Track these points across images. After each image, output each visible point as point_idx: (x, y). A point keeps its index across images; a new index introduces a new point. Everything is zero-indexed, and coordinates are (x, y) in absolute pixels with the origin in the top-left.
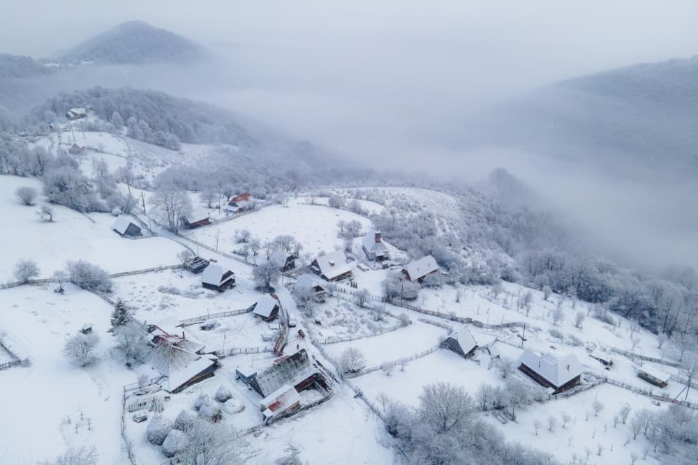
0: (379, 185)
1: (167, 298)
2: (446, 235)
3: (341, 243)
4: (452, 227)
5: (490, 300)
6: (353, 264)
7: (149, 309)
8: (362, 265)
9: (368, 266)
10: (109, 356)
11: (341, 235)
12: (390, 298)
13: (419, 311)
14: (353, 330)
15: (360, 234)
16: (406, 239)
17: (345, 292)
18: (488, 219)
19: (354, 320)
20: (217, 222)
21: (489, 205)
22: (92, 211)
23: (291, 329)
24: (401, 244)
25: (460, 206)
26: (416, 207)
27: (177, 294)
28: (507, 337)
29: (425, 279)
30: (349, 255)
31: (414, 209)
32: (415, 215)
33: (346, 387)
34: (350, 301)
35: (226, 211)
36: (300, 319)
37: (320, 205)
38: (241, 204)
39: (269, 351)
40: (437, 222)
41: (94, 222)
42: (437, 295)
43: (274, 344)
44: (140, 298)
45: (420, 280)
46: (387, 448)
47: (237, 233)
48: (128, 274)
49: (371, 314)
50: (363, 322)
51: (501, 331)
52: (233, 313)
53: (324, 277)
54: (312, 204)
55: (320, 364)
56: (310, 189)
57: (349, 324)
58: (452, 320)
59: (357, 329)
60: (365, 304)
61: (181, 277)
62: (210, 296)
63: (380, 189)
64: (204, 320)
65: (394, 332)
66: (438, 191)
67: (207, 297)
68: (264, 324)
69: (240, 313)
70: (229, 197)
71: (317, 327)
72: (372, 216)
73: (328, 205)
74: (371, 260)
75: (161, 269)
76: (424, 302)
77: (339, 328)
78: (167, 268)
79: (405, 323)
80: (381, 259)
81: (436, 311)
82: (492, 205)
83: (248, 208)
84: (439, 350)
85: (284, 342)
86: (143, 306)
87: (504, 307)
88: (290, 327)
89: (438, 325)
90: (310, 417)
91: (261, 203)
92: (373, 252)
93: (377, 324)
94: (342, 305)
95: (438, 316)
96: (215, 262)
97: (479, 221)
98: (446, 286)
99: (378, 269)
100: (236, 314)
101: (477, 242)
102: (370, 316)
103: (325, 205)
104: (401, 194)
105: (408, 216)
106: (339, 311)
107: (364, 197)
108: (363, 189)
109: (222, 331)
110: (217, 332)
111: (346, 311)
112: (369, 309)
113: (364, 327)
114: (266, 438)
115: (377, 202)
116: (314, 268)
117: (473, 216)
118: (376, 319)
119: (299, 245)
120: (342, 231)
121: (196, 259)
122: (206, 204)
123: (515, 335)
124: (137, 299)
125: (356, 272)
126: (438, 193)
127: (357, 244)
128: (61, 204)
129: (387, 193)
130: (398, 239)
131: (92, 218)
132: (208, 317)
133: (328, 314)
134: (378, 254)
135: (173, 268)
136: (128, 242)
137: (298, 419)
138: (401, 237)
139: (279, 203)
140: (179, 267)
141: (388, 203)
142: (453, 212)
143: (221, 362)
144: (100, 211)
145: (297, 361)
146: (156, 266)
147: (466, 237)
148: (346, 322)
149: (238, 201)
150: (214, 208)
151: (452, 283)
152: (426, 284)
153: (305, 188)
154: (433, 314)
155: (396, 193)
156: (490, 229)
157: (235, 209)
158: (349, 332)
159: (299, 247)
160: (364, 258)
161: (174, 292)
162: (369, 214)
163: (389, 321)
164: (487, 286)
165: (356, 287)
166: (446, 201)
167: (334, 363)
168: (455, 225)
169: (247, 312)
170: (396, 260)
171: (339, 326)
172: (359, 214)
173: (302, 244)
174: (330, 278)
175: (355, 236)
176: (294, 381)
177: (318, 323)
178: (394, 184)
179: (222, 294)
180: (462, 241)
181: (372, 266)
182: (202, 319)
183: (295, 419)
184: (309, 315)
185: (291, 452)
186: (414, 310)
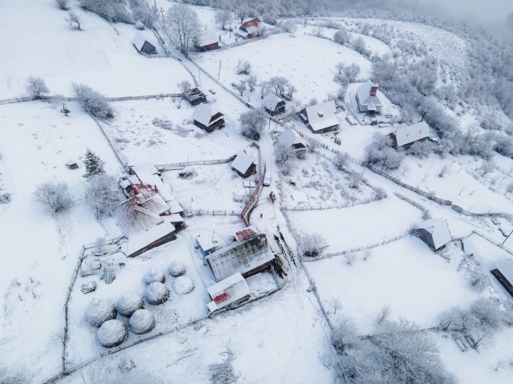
0: (389, 18)
1: (158, 133)
2: (445, 88)
3: (336, 88)
4: (454, 77)
5: (476, 178)
6: (342, 115)
7: (138, 144)
8: (351, 118)
9: (357, 119)
10: (84, 200)
11: (338, 79)
12: (371, 163)
13: (398, 183)
14: (325, 196)
15: (357, 79)
16: (403, 92)
17: (327, 148)
18: (494, 70)
19: (329, 184)
20: (226, 47)
21: (500, 54)
22: (118, 21)
23: (265, 188)
24: (396, 98)
25: (469, 51)
26: (421, 50)
27: (169, 129)
28: (487, 228)
29: (412, 146)
30: (340, 103)
31: (418, 52)
32: (418, 60)
33: (302, 274)
34: (329, 160)
35: (236, 35)
36: (276, 177)
37: (325, 38)
38: (251, 30)
39: (236, 215)
40: (439, 70)
41: (118, 34)
42: (420, 166)
43: (243, 205)
44: (134, 129)
45: (407, 147)
46: (327, 367)
47: (240, 62)
48: (131, 98)
49: (348, 179)
50: (337, 187)
51: (482, 220)
52: (212, 162)
53: (310, 127)
54: (319, 36)
55: (282, 238)
56: (322, 15)
57: (322, 188)
58: (430, 198)
59: (330, 196)
60: (344, 167)
61: (179, 108)
62: (198, 136)
63: (390, 23)
64: (184, 166)
65: (366, 205)
66: (450, 31)
67: (195, 136)
68: (240, 180)
69: (219, 162)
70: (242, 20)
71: (291, 188)
72: (373, 58)
73: (333, 39)
74: (361, 112)
75: (162, 96)
76: (405, 173)
77: (313, 192)
78: (167, 96)
79: (379, 196)
80: (372, 113)
81: (415, 186)
82: (503, 53)
83: (256, 34)
84: (409, 236)
85: (253, 204)
86: (135, 139)
87: (490, 188)
88: (264, 185)
89: (414, 204)
90: (257, 311)
91: (271, 30)
92: (366, 104)
93: (351, 192)
94: (320, 164)
95: (416, 192)
96: (214, 93)
97: (484, 71)
98: (433, 156)
99: (366, 124)
100: (216, 164)
101: (476, 96)
102: (346, 181)
103: (330, 39)
104: (409, 33)
105: (410, 61)
106: (316, 172)
107: (371, 32)
108: (372, 22)
109: (198, 183)
110: (192, 183)
111: (323, 172)
112: (346, 172)
113: (337, 193)
114: (205, 333)
115: (382, 41)
116: (302, 116)
117: (479, 65)
118: (352, 186)
119: (293, 88)
120: (340, 73)
121: (194, 90)
122: (220, 25)
123: (497, 227)
124: (131, 130)
125: (344, 125)
126: (448, 33)
127: (352, 91)
128: (92, 11)
129: (395, 29)
130: (394, 92)
131: (117, 28)
132: (189, 164)
133: (305, 173)
134: (370, 109)
135: (174, 96)
136: (143, 59)
137: (244, 312)
138: (398, 89)
139: (287, 31)
140: (179, 96)
141: (394, 42)
142: (458, 58)
143: (187, 222)
144: (126, 22)
145: (255, 247)
146: (158, 93)
147: (466, 91)
148: (320, 186)
149: (248, 26)
150: (227, 30)
151: (439, 153)
152: (412, 152)
153: (317, 14)
154: (411, 189)
155: (404, 30)
156: (493, 81)
157: (245, 34)
158: (321, 197)
159: (293, 90)
160: (355, 109)
161: (166, 126)
162: (372, 55)
163: (363, 189)
164: (478, 158)
165: (340, 144)
166: (455, 45)
167: (296, 237)
168: (457, 74)
169: (227, 162)
170: (387, 116)
171: (313, 188)
172: (361, 53)
173: (296, 87)
174: (315, 130)
175: (351, 81)
176: (249, 266)
177: (293, 184)
178: (405, 18)
179: (209, 134)
180: (459, 95)
181: (361, 120)
182: (183, 165)
183: (240, 312)
184: (286, 173)
185: (226, 357)
186: (392, 181)
